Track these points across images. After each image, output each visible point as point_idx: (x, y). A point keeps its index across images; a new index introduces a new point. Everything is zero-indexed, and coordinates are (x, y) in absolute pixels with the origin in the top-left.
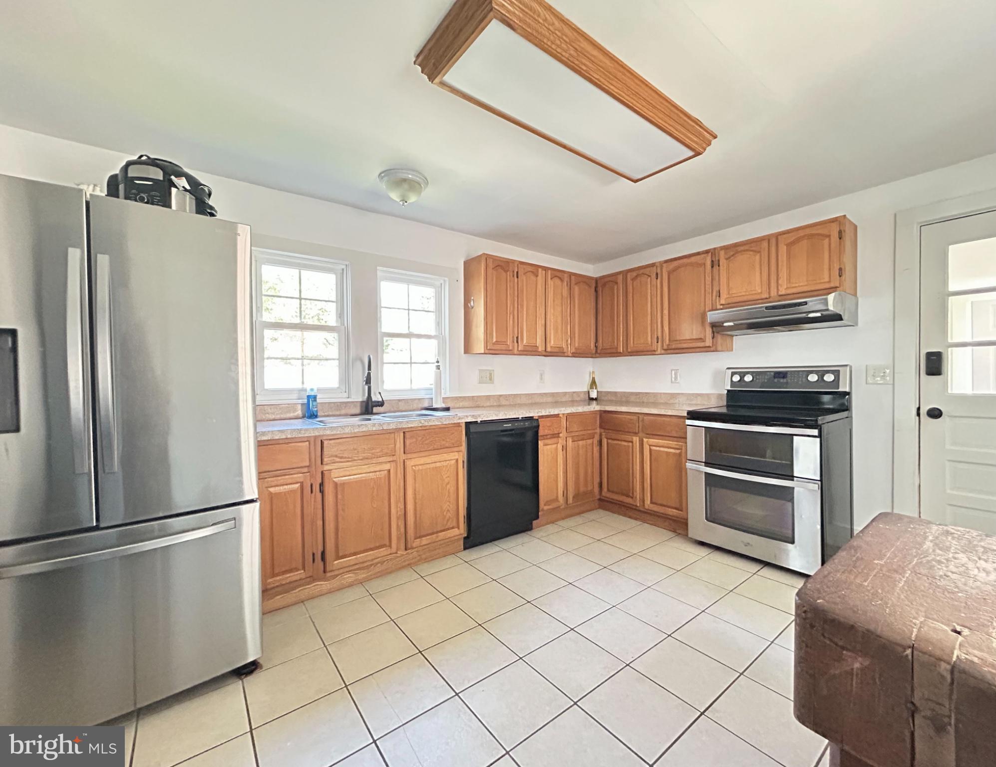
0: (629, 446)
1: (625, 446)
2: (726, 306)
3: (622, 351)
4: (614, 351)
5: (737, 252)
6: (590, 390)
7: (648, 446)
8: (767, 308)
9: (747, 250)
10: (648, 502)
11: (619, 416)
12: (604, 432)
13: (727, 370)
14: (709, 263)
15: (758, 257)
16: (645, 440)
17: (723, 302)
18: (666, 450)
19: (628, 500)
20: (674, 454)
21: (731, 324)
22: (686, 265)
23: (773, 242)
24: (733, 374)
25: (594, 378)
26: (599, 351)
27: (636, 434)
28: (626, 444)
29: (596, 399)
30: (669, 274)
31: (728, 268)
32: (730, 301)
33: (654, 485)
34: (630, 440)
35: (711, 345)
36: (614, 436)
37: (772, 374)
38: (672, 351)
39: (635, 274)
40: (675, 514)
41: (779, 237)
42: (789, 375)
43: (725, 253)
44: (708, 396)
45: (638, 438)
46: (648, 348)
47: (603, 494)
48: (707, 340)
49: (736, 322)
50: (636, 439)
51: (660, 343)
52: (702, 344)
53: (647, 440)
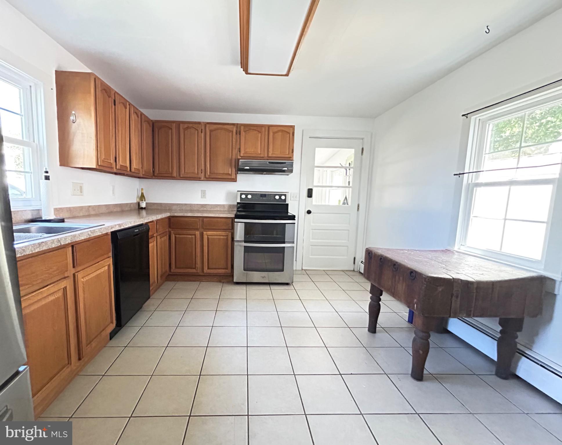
0: (192, 238)
1: (189, 238)
2: (243, 158)
3: (175, 176)
4: (169, 175)
5: (250, 129)
6: (141, 202)
7: (206, 236)
8: (269, 162)
9: (255, 130)
10: (206, 270)
11: (182, 219)
12: (172, 230)
13: (238, 192)
14: (235, 131)
15: (260, 135)
16: (205, 233)
17: (242, 155)
18: (218, 237)
19: (194, 271)
20: (223, 239)
21: (248, 168)
22: (221, 129)
23: (267, 128)
24: (241, 194)
25: (142, 194)
26: (155, 175)
27: (197, 229)
28: (190, 236)
29: (145, 208)
30: (211, 131)
31: (245, 137)
32: (246, 155)
33: (210, 258)
34: (194, 234)
35: (234, 178)
36: (180, 231)
37: (260, 195)
38: (211, 179)
39: (186, 126)
40: (223, 272)
41: (270, 127)
42: (267, 196)
43: (244, 128)
44: (224, 205)
45: (199, 232)
46: (196, 176)
47: (172, 271)
48: (233, 175)
49: (251, 167)
50: (198, 233)
51: (203, 174)
52: (230, 177)
53: (206, 232)
